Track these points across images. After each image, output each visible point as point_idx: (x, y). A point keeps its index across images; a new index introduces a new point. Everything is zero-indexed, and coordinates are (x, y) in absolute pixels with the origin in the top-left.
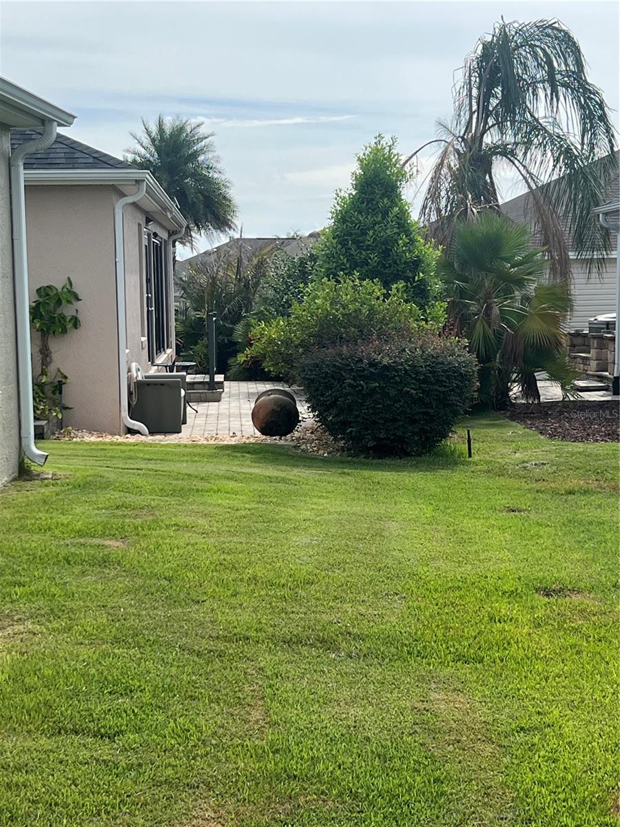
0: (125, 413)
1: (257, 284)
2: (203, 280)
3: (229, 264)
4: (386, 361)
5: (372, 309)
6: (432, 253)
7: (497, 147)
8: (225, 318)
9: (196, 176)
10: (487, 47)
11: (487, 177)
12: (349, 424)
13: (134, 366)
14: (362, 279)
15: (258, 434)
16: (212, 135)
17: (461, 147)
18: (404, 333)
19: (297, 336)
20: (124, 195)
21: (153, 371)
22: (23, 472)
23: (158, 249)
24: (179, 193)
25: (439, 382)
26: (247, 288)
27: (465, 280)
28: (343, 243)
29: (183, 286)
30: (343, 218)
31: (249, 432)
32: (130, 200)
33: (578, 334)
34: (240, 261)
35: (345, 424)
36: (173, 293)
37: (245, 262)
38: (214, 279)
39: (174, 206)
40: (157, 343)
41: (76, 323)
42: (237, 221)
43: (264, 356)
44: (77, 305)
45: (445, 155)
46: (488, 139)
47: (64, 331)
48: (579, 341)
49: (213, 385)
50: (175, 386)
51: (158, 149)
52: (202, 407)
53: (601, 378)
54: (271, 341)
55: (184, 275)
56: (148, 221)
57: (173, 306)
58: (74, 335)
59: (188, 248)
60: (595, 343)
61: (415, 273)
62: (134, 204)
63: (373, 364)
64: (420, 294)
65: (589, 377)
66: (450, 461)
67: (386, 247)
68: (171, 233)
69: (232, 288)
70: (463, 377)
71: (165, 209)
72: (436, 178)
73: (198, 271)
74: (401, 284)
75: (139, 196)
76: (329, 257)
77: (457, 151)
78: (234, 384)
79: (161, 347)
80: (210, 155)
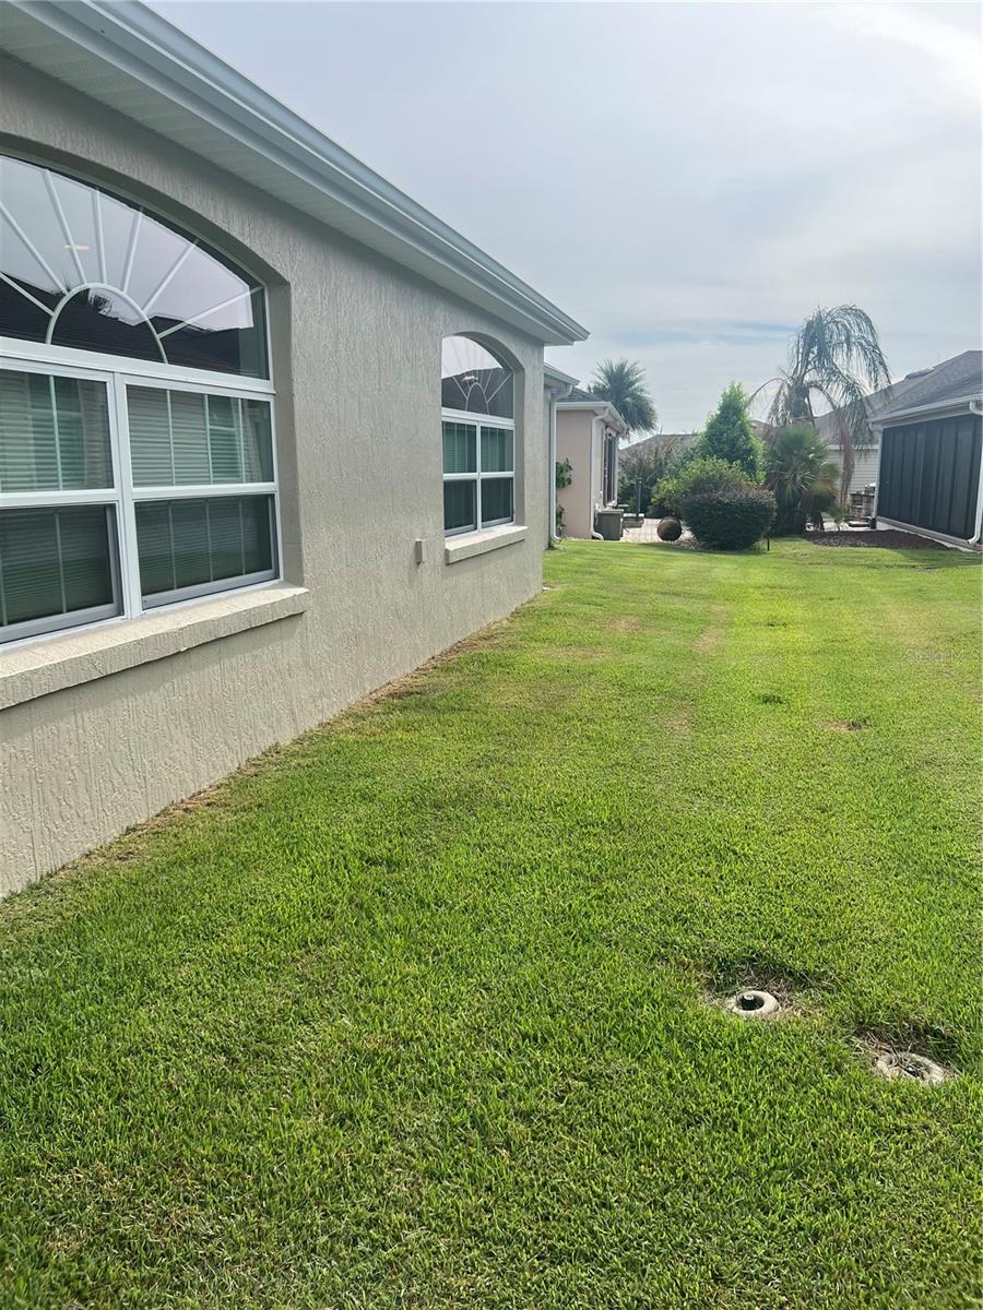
0: (592, 529)
1: (666, 464)
2: (634, 461)
3: (651, 451)
4: (727, 501)
5: (721, 475)
6: (759, 445)
7: (812, 382)
8: (646, 484)
9: (633, 395)
10: (810, 324)
11: (806, 400)
12: (707, 533)
13: (597, 505)
14: (718, 459)
15: (661, 540)
16: (644, 370)
17: (790, 383)
18: (738, 486)
19: (682, 488)
20: (596, 415)
21: (607, 509)
22: (550, 547)
23: (610, 442)
24: (623, 409)
25: (754, 512)
26: (660, 466)
27: (783, 461)
28: (710, 440)
29: (623, 465)
30: (711, 427)
31: (657, 539)
32: (599, 417)
33: (858, 494)
34: (657, 449)
35: (704, 533)
36: (617, 469)
37: (660, 449)
38: (641, 460)
39: (621, 418)
40: (608, 497)
41: (570, 482)
42: (658, 424)
43: (665, 499)
44: (571, 472)
45: (782, 387)
46: (807, 378)
47: (564, 486)
48: (858, 498)
49: (637, 519)
50: (618, 516)
51: (609, 378)
52: (631, 530)
53: (867, 520)
54: (669, 491)
55: (624, 457)
56: (607, 427)
57: (617, 478)
58: (568, 487)
59: (626, 441)
60: (865, 499)
61: (749, 455)
62: (602, 420)
63: (720, 502)
64: (750, 467)
65: (861, 519)
66: (758, 552)
67: (733, 443)
68: (618, 433)
69: (652, 466)
70: (769, 511)
71: (616, 420)
72: (776, 401)
73: (633, 455)
74: (739, 462)
75: (605, 415)
76: (703, 448)
77: (789, 385)
78: (649, 520)
79: (609, 499)
80: (642, 383)
